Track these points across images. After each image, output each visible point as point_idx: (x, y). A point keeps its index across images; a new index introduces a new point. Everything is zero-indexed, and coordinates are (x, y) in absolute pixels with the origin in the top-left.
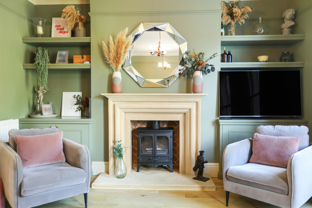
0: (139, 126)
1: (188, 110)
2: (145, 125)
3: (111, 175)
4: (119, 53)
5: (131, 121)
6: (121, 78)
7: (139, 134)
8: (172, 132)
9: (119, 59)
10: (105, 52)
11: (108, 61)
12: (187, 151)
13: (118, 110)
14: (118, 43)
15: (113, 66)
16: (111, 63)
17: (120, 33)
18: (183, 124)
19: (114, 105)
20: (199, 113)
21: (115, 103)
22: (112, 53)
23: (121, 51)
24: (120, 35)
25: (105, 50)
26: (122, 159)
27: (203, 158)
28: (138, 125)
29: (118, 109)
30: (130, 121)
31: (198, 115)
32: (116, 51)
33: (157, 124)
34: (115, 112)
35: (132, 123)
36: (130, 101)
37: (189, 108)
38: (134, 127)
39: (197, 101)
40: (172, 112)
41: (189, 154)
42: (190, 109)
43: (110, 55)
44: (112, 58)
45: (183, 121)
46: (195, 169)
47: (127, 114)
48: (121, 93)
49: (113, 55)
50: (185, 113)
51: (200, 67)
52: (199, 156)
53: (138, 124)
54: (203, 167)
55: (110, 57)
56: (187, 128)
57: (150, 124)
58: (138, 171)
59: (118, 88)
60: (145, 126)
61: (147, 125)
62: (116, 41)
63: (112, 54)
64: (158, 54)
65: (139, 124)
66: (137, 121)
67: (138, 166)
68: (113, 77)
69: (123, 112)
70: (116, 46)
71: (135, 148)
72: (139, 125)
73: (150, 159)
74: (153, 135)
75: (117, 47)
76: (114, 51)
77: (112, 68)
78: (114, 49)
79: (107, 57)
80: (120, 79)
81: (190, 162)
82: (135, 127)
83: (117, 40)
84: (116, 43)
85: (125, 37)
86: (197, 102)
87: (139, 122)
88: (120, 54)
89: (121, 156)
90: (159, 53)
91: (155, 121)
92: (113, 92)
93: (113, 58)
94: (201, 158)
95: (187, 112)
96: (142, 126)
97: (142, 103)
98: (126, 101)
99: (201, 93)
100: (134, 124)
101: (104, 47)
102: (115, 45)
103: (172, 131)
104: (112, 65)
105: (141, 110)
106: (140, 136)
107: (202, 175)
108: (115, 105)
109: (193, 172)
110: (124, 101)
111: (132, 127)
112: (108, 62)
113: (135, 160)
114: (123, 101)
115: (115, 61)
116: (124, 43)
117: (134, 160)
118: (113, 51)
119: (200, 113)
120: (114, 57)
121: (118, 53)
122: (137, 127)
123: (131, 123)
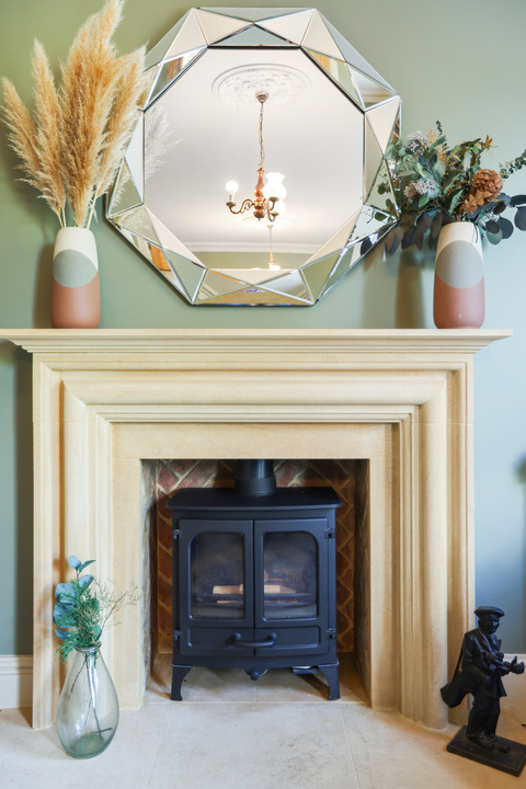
0: (181, 481)
1: (411, 410)
2: (207, 478)
3: (42, 728)
4: (79, 131)
5: (144, 462)
6: (94, 259)
7: (183, 523)
8: (333, 513)
9: (83, 160)
10: (15, 130)
11: (32, 178)
12: (408, 603)
13: (77, 409)
14: (74, 77)
15: (57, 199)
16: (47, 185)
17: (86, 27)
18: (387, 475)
19: (62, 388)
20: (463, 425)
21: (67, 378)
22: (48, 131)
23: (90, 121)
24: (87, 38)
25: (13, 123)
26: (95, 654)
27: (496, 648)
28: (177, 479)
29: (82, 405)
30: (139, 464)
31: (463, 433)
32: (67, 122)
33: (261, 473)
34: (67, 419)
35: (153, 472)
36: (135, 366)
37: (419, 401)
38: (160, 487)
39: (454, 366)
40: (339, 418)
41: (416, 617)
42: (420, 406)
43: (36, 143)
44: (46, 156)
45: (387, 461)
46: (451, 695)
47: (125, 431)
48: (95, 326)
49: (54, 140)
50: (395, 426)
51: (474, 201)
52: (473, 632)
53: (177, 474)
54: (501, 692)
55: (37, 151)
56: (408, 495)
57: (233, 475)
58: (176, 696)
59: (81, 303)
60: (207, 483)
61: (216, 479)
62: (66, 70)
63: (49, 138)
64: (255, 210)
65: (182, 473)
66: (174, 460)
67: (175, 670)
68: (56, 254)
69: (103, 419)
70: (66, 95)
71: (165, 578)
72: (181, 478)
73: (232, 640)
74: (245, 527)
75: (71, 103)
76: (58, 124)
77: (54, 209)
78: (54, 111)
79: (26, 156)
80: (89, 262)
81: (425, 658)
82: (166, 486)
83: (70, 62)
84: (66, 79)
85: (108, 47)
86: (454, 373)
87: (181, 464)
88: (86, 133)
89: (87, 641)
90: (258, 208)
91: (254, 463)
92: (55, 325)
93: (51, 159)
94: (485, 648)
95: (405, 417)
96: (195, 481)
97: (197, 377)
98: (115, 366)
99: (478, 325)
100: (161, 476)
101: (11, 109)
102: (61, 93)
103: (334, 506)
104: (50, 194)
105: (190, 409)
106: (185, 531)
107: (493, 729)
108: (66, 385)
109: (439, 708)
110: (109, 366)
111: (150, 488)
112: (30, 182)
113: (164, 629)
114: (103, 366)
115: (63, 171)
116: (104, 75)
117: (160, 631)
118: (50, 119)
119: (470, 425)
120: (57, 153)
121: (75, 130)
122: (175, 487)
123: (148, 472)
